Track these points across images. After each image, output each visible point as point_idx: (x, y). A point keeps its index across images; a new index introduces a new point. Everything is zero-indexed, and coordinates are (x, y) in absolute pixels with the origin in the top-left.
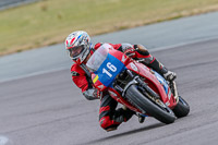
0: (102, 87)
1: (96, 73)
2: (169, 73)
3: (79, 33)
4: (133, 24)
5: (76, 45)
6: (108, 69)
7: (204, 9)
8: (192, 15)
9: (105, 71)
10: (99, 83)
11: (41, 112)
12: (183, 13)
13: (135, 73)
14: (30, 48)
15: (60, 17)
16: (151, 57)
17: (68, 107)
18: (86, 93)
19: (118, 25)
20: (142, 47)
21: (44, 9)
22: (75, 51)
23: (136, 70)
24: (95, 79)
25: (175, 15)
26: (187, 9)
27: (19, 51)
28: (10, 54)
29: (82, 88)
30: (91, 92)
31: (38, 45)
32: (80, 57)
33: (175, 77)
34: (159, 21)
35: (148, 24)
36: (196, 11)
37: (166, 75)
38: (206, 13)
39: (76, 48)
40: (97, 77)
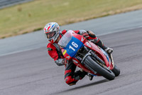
0: (69, 57)
1: (65, 48)
2: (108, 48)
3: (53, 24)
4: (78, 19)
5: (51, 31)
6: (72, 46)
7: (124, 10)
8: (116, 14)
9: (70, 47)
10: (67, 55)
11: (18, 77)
12: (110, 12)
13: (89, 49)
14: (11, 36)
15: (30, 15)
16: (97, 39)
17: (36, 74)
18: (57, 61)
21: (20, 10)
22: (50, 34)
23: (90, 46)
24: (64, 52)
25: (105, 14)
26: (112, 10)
29: (55, 58)
31: (16, 34)
33: (112, 51)
34: (94, 18)
35: (87, 20)
36: (118, 11)
38: (125, 12)
39: (51, 33)
40: (66, 51)
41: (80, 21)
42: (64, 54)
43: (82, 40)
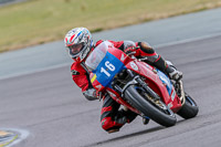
0: (100, 87)
1: (94, 72)
2: (175, 72)
3: (79, 30)
4: (158, 15)
5: (76, 42)
6: (106, 68)
9: (103, 70)
10: (97, 83)
12: (209, 5)
13: (135, 73)
14: (53, 40)
16: (157, 55)
18: (86, 92)
19: (143, 17)
20: (146, 45)
24: (93, 78)
25: (200, 7)
27: (42, 43)
28: (32, 46)
30: (91, 92)
32: (80, 55)
33: (181, 77)
34: (184, 13)
37: (171, 74)
39: (76, 46)
40: (95, 76)
41: (162, 18)
42: (92, 80)
43: (123, 59)
